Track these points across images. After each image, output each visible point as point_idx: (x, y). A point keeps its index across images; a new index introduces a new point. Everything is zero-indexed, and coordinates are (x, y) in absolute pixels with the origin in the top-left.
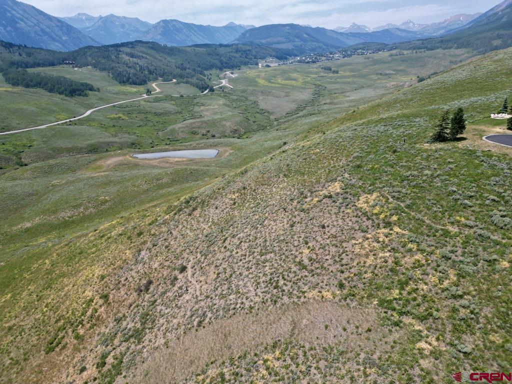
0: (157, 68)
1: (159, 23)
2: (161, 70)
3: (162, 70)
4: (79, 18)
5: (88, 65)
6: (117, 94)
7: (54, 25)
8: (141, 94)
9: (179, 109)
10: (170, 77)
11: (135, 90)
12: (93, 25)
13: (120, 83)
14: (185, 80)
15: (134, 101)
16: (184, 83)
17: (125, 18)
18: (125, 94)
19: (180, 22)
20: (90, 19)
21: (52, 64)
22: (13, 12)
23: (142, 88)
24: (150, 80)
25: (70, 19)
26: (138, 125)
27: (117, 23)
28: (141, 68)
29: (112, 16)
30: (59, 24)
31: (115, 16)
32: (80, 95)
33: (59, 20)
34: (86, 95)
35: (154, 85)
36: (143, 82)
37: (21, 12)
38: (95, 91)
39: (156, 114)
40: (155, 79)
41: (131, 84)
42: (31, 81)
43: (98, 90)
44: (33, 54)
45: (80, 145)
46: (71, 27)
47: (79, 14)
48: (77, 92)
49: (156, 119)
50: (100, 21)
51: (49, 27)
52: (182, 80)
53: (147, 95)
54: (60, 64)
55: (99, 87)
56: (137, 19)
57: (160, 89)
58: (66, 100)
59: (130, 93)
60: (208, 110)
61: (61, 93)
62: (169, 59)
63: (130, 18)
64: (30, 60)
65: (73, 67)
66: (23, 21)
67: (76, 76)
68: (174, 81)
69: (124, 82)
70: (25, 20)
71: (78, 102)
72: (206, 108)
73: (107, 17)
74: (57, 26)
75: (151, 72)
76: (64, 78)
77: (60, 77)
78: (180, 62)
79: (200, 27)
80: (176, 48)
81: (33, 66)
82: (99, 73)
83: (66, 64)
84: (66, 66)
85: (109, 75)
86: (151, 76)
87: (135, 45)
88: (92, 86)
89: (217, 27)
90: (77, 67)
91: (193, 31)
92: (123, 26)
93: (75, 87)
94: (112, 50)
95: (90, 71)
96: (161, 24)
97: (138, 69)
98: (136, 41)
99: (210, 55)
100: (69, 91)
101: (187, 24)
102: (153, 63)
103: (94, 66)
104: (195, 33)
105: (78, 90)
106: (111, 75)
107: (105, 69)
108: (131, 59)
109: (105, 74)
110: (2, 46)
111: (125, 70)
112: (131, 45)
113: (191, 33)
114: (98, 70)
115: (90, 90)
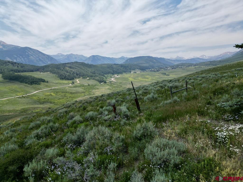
0: (81, 73)
1: (91, 57)
3: (83, 74)
4: (57, 56)
5: (48, 72)
6: (57, 84)
7: (45, 57)
8: (69, 84)
9: (85, 91)
10: (86, 77)
11: (67, 82)
12: (63, 58)
13: (61, 79)
14: (93, 78)
15: (63, 87)
16: (92, 79)
17: (77, 55)
18: (61, 84)
19: (100, 56)
20: (62, 55)
21: (32, 71)
22: (29, 53)
23: (71, 82)
24: (76, 78)
25: (54, 55)
26: (59, 98)
27: (73, 57)
28: (74, 73)
29: (72, 54)
30: (47, 57)
31: (73, 54)
32: (36, 84)
33: (47, 55)
34: (39, 84)
35: (77, 80)
36: (72, 79)
37: (32, 52)
38: (46, 82)
39: (71, 93)
40: (79, 78)
41: (66, 79)
42: (13, 77)
43: (47, 82)
44: (24, 67)
45: (17, 109)
46: (53, 58)
47: (58, 54)
48: (35, 83)
49: (70, 95)
50: (66, 56)
51: (43, 58)
52: (91, 78)
53: (72, 84)
54: (36, 71)
55: (48, 80)
56: (82, 55)
57: (80, 82)
58: (27, 86)
59: (64, 83)
60: (99, 91)
61: (26, 83)
62: (88, 69)
63: (79, 55)
64: (22, 69)
65: (41, 72)
66: (32, 55)
68: (88, 78)
69: (63, 79)
70: (33, 55)
71: (34, 87)
72: (99, 90)
73: (69, 55)
74: (46, 58)
75: (77, 75)
76: (31, 76)
77: (29, 76)
78: (93, 71)
79: (109, 58)
80: (93, 65)
81: (22, 72)
82: (52, 75)
83: (39, 71)
84: (38, 72)
85: (56, 76)
86: (77, 76)
87: (74, 63)
88: (44, 80)
89: (116, 58)
90: (42, 72)
91: (105, 60)
92: (76, 58)
93: (34, 80)
94: (62, 65)
95: (48, 74)
96: (92, 57)
97: (72, 73)
98: (74, 62)
99: (109, 68)
100: (30, 82)
101: (103, 57)
102: (79, 71)
103: (51, 72)
104: (106, 60)
105: (35, 82)
106: (57, 76)
107: (55, 73)
108: (70, 69)
109: (54, 75)
110: (11, 63)
111: (64, 74)
112: (72, 64)
113: (104, 61)
114: (52, 74)
115: (43, 82)
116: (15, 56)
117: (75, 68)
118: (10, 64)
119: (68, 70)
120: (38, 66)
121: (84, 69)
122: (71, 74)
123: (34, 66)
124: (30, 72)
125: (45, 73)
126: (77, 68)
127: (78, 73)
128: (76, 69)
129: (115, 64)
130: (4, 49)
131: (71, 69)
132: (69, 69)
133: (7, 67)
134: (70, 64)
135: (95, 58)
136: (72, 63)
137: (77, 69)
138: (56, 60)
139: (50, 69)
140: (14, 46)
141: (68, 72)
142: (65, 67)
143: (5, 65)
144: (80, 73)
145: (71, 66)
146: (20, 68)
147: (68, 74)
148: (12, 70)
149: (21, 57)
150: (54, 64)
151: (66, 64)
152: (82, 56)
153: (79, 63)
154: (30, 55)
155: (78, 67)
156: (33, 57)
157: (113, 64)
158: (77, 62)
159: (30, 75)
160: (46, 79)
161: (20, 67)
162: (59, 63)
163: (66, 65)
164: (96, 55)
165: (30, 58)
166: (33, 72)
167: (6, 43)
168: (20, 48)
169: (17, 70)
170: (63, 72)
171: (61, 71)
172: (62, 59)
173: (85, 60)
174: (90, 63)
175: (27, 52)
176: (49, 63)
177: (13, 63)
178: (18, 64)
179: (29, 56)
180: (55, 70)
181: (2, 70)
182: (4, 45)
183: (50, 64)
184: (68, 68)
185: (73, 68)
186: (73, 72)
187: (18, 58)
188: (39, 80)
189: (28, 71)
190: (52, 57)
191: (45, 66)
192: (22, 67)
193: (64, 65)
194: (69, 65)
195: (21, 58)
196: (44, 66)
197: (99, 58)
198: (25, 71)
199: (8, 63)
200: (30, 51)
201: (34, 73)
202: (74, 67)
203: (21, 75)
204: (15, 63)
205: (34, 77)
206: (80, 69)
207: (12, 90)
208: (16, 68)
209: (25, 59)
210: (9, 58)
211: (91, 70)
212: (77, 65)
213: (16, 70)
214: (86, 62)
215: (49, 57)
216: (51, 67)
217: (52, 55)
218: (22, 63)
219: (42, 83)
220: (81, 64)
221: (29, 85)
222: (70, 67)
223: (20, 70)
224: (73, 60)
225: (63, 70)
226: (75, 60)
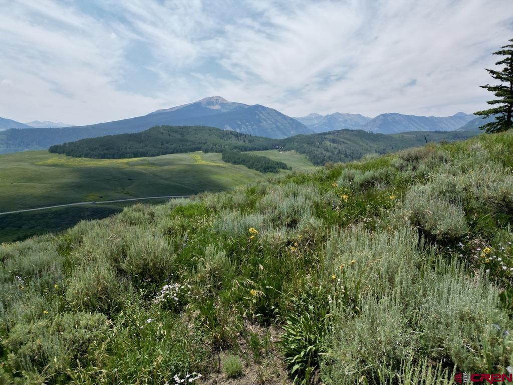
0: (355, 152)
1: (378, 117)
2: (358, 154)
4: (309, 118)
5: (293, 150)
7: (287, 123)
12: (319, 123)
13: (314, 164)
17: (348, 115)
19: (400, 115)
20: (318, 117)
21: (266, 149)
22: (261, 115)
25: (303, 118)
27: (340, 119)
28: (340, 152)
29: (337, 114)
31: (340, 114)
32: (272, 172)
33: (292, 119)
34: (277, 172)
37: (266, 115)
38: (288, 169)
42: (239, 159)
43: (290, 169)
44: (253, 141)
46: (300, 124)
47: (311, 114)
50: (326, 118)
51: (282, 124)
54: (272, 149)
55: (292, 166)
58: (258, 175)
61: (257, 169)
62: (371, 144)
63: (352, 115)
64: (250, 145)
65: (279, 151)
66: (265, 120)
67: (278, 157)
69: (318, 163)
73: (332, 115)
74: (289, 123)
75: (347, 156)
76: (265, 157)
77: (262, 157)
78: (382, 147)
79: (423, 119)
80: (382, 135)
81: (250, 150)
82: (297, 156)
83: (277, 149)
84: (275, 150)
85: (306, 157)
86: (346, 158)
87: (341, 133)
88: (286, 165)
89: (442, 118)
90: (282, 150)
91: (413, 123)
92: (345, 121)
93: (270, 165)
94: (318, 138)
95: (291, 154)
96: (381, 117)
97: (336, 153)
98: (343, 130)
99: (420, 140)
100: (263, 168)
101: (408, 116)
102: (351, 148)
103: (297, 150)
104: (415, 124)
105: (271, 167)
106: (308, 157)
107: (304, 152)
108: (332, 144)
109: (303, 156)
110: (234, 135)
111: (322, 153)
112: (337, 133)
113: (411, 125)
114: (298, 153)
115: (284, 168)
116: (239, 122)
117: (343, 142)
118: (233, 137)
119: (329, 147)
120: (275, 140)
121: (361, 143)
122: (334, 154)
123: (270, 140)
124: (263, 150)
125: (288, 153)
126: (349, 142)
127: (349, 152)
128: (346, 145)
129: (436, 132)
130: (222, 110)
131: (335, 145)
132: (330, 145)
133: (229, 141)
134: (334, 133)
135: (389, 118)
136: (338, 131)
137: (347, 143)
138: (305, 127)
139: (296, 144)
140: (237, 105)
141: (328, 151)
142: (323, 141)
143: (226, 139)
144: (353, 153)
145: (336, 138)
146: (247, 144)
147: (328, 154)
148: (236, 147)
149: (247, 124)
150: (303, 135)
151: (325, 134)
152: (359, 116)
153: (353, 131)
154: (261, 120)
155: (349, 140)
156: (267, 122)
157: (433, 132)
158: (347, 130)
159: (263, 155)
160: (289, 164)
161: (247, 142)
162: (312, 133)
163: (326, 137)
164: (391, 113)
165: (261, 124)
166: (267, 151)
167: (226, 100)
168: (246, 107)
169: (243, 147)
170: (319, 150)
171: (316, 149)
172: (317, 125)
173: (364, 125)
174: (376, 130)
175: (258, 115)
176: (293, 133)
177: (238, 136)
178: (245, 137)
179: (261, 122)
180: (305, 146)
181: (221, 147)
182: (223, 103)
183: (295, 136)
184: (328, 143)
185: (339, 142)
186: (339, 150)
187: (243, 126)
188: (278, 164)
189: (259, 149)
190: (299, 121)
191: (288, 139)
192: (250, 141)
193: (322, 136)
194: (331, 137)
195: (247, 126)
196: (285, 139)
197: (397, 119)
198: (255, 149)
199: (230, 135)
200: (263, 113)
201: (269, 151)
202: (342, 140)
203: (250, 155)
204: (241, 135)
205: (270, 160)
206: (352, 144)
207: (236, 181)
208: (241, 143)
209: (255, 126)
210: (230, 126)
211: (376, 146)
212: (347, 136)
213: (241, 148)
214: (367, 130)
215: (294, 122)
216: (297, 142)
217: (298, 118)
218: (250, 135)
219: (282, 170)
220: (356, 133)
221: (261, 174)
222: (334, 141)
223: (247, 147)
224: (340, 126)
225: (319, 147)
226: (343, 125)
